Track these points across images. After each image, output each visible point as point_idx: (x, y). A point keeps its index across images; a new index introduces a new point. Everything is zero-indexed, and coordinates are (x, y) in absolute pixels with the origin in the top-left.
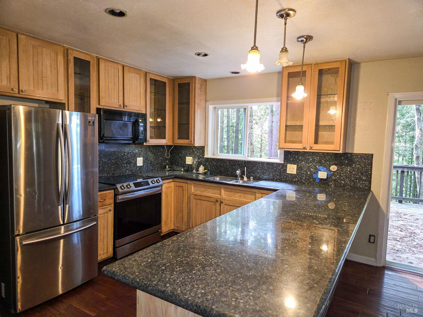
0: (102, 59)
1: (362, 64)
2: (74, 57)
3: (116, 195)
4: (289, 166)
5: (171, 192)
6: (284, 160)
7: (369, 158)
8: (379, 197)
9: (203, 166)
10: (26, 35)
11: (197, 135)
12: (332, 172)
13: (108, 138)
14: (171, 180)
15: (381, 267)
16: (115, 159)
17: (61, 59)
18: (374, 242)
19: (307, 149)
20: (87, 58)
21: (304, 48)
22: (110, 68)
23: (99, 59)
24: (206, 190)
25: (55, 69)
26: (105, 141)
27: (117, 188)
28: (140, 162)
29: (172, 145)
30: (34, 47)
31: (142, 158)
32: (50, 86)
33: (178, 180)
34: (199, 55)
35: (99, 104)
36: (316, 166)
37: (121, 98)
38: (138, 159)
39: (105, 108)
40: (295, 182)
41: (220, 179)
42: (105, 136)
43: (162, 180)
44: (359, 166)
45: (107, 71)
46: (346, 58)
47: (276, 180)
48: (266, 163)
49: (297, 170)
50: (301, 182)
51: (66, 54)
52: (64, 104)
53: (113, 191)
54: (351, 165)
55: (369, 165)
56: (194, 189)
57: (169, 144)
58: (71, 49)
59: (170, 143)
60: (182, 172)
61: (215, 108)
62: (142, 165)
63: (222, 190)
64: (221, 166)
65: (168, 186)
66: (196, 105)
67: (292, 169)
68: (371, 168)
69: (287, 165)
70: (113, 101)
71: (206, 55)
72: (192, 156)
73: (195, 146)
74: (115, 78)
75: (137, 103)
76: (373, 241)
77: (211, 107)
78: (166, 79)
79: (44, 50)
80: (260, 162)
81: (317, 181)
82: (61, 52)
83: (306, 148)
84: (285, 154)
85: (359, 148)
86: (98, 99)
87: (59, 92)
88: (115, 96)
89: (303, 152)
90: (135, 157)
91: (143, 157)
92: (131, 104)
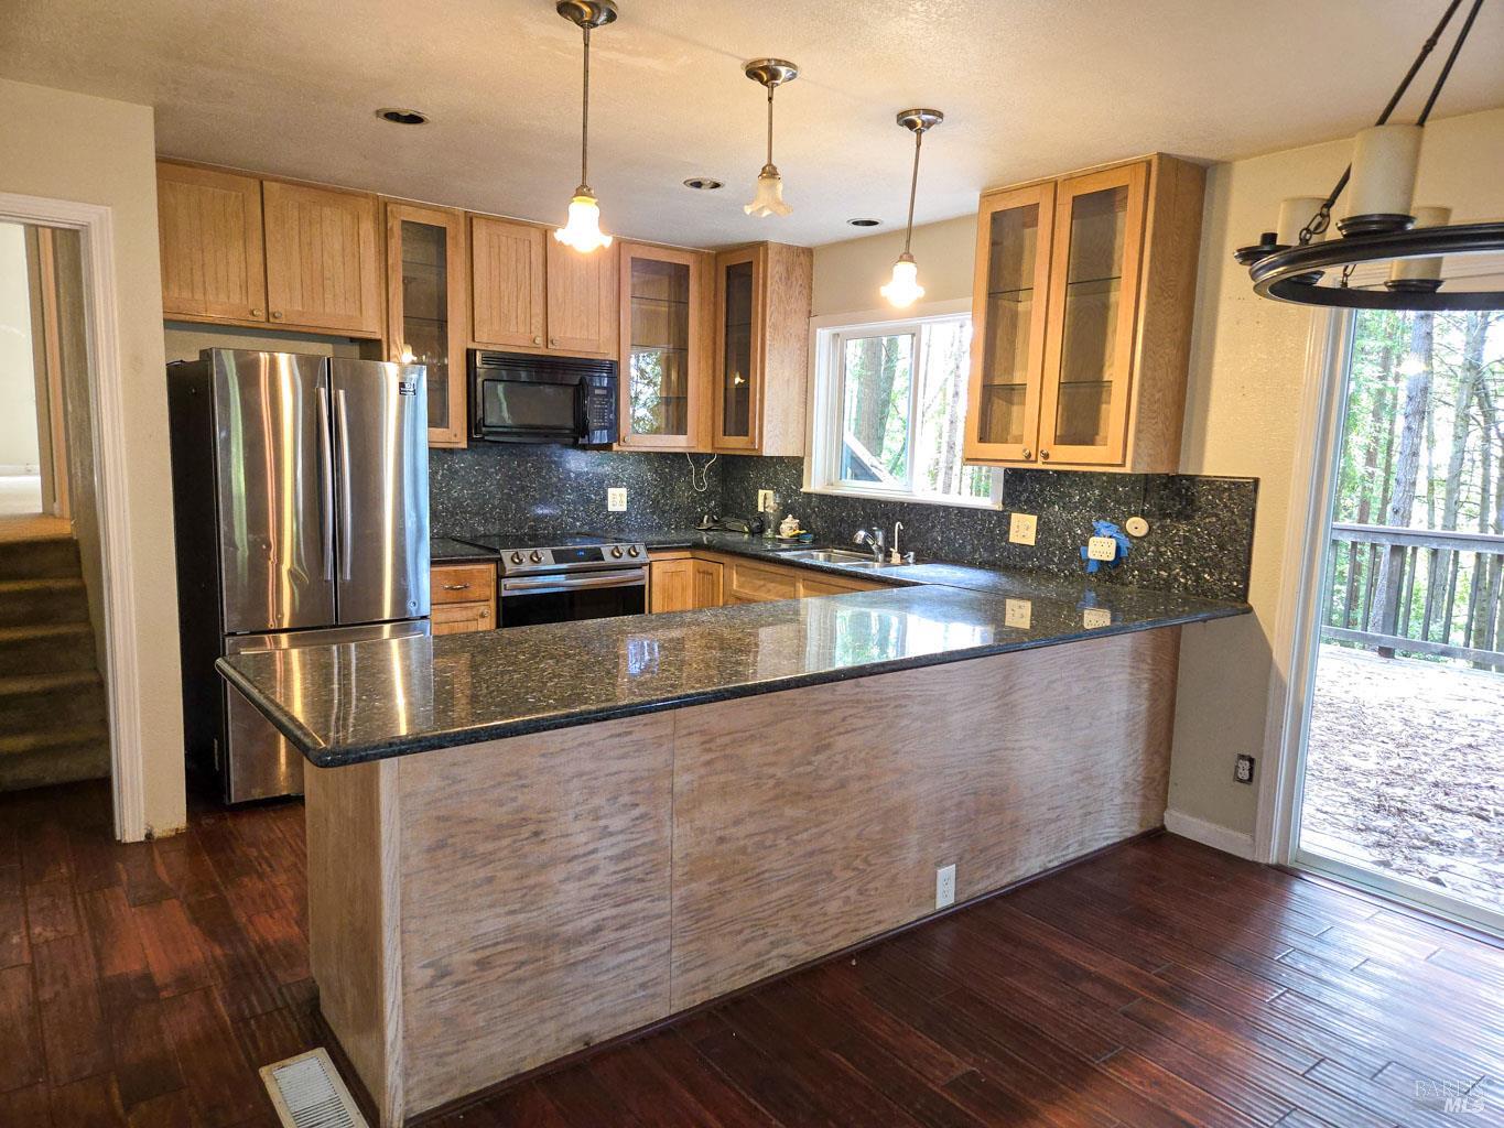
0: (480, 217)
1: (1237, 163)
2: (403, 222)
3: (500, 576)
4: (1016, 518)
5: (684, 589)
6: (1004, 498)
7: (1245, 491)
8: (1272, 631)
9: (794, 518)
10: (284, 182)
11: (770, 422)
12: (1135, 541)
13: (494, 429)
14: (688, 554)
15: (1269, 866)
16: (540, 489)
17: (368, 228)
18: (1251, 779)
19: (1036, 461)
20: (436, 220)
21: (918, 146)
22: (504, 239)
23: (471, 219)
24: (764, 585)
25: (354, 255)
26: (486, 438)
27: (501, 559)
28: (617, 500)
29: (710, 454)
30: (301, 207)
31: (624, 491)
32: (342, 300)
33: (701, 554)
34: (698, 185)
35: (473, 340)
36: (1089, 521)
37: (538, 321)
38: (611, 491)
39: (491, 348)
40: (1031, 571)
41: (829, 559)
42: (488, 422)
43: (649, 550)
44: (1214, 520)
45: (497, 250)
46: (1151, 152)
47: (980, 563)
48: (958, 508)
49: (1037, 532)
50: (1049, 570)
51: (381, 217)
52: (379, 341)
53: (492, 567)
54: (1188, 518)
55: (1243, 515)
56: (738, 581)
57: (701, 450)
58: (396, 202)
59: (705, 447)
60: (746, 536)
61: (836, 335)
62: (625, 509)
63: (798, 584)
64: (842, 520)
65: (673, 570)
66: (768, 329)
67: (1023, 529)
68: (1252, 526)
69: (1010, 516)
70: (513, 329)
71: (716, 185)
72: (773, 489)
73: (764, 454)
74: (520, 267)
75: (588, 331)
76: (1246, 777)
77: (823, 336)
78: (687, 256)
79: (327, 211)
80: (940, 506)
81: (1092, 568)
82: (368, 213)
83: (1033, 458)
84: (1006, 482)
85: (1217, 458)
86: (470, 327)
87: (364, 312)
88: (521, 317)
89: (1055, 472)
90: (601, 485)
91: (629, 487)
92: (568, 335)
